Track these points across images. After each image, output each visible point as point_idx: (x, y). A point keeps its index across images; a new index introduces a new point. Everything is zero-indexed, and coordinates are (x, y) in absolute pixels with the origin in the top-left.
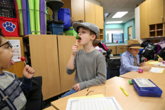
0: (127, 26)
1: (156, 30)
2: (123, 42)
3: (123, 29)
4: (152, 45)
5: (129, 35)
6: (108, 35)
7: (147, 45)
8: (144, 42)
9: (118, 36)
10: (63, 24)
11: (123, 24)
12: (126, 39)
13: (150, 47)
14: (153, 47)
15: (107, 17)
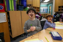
0: (49, 6)
1: (61, 9)
2: (47, 12)
3: (48, 7)
4: (59, 14)
5: (50, 10)
6: (41, 9)
7: (57, 14)
8: (56, 13)
9: (45, 9)
10: (23, 6)
11: (48, 5)
12: (48, 11)
13: (58, 15)
14: (59, 15)
15: (41, 2)
